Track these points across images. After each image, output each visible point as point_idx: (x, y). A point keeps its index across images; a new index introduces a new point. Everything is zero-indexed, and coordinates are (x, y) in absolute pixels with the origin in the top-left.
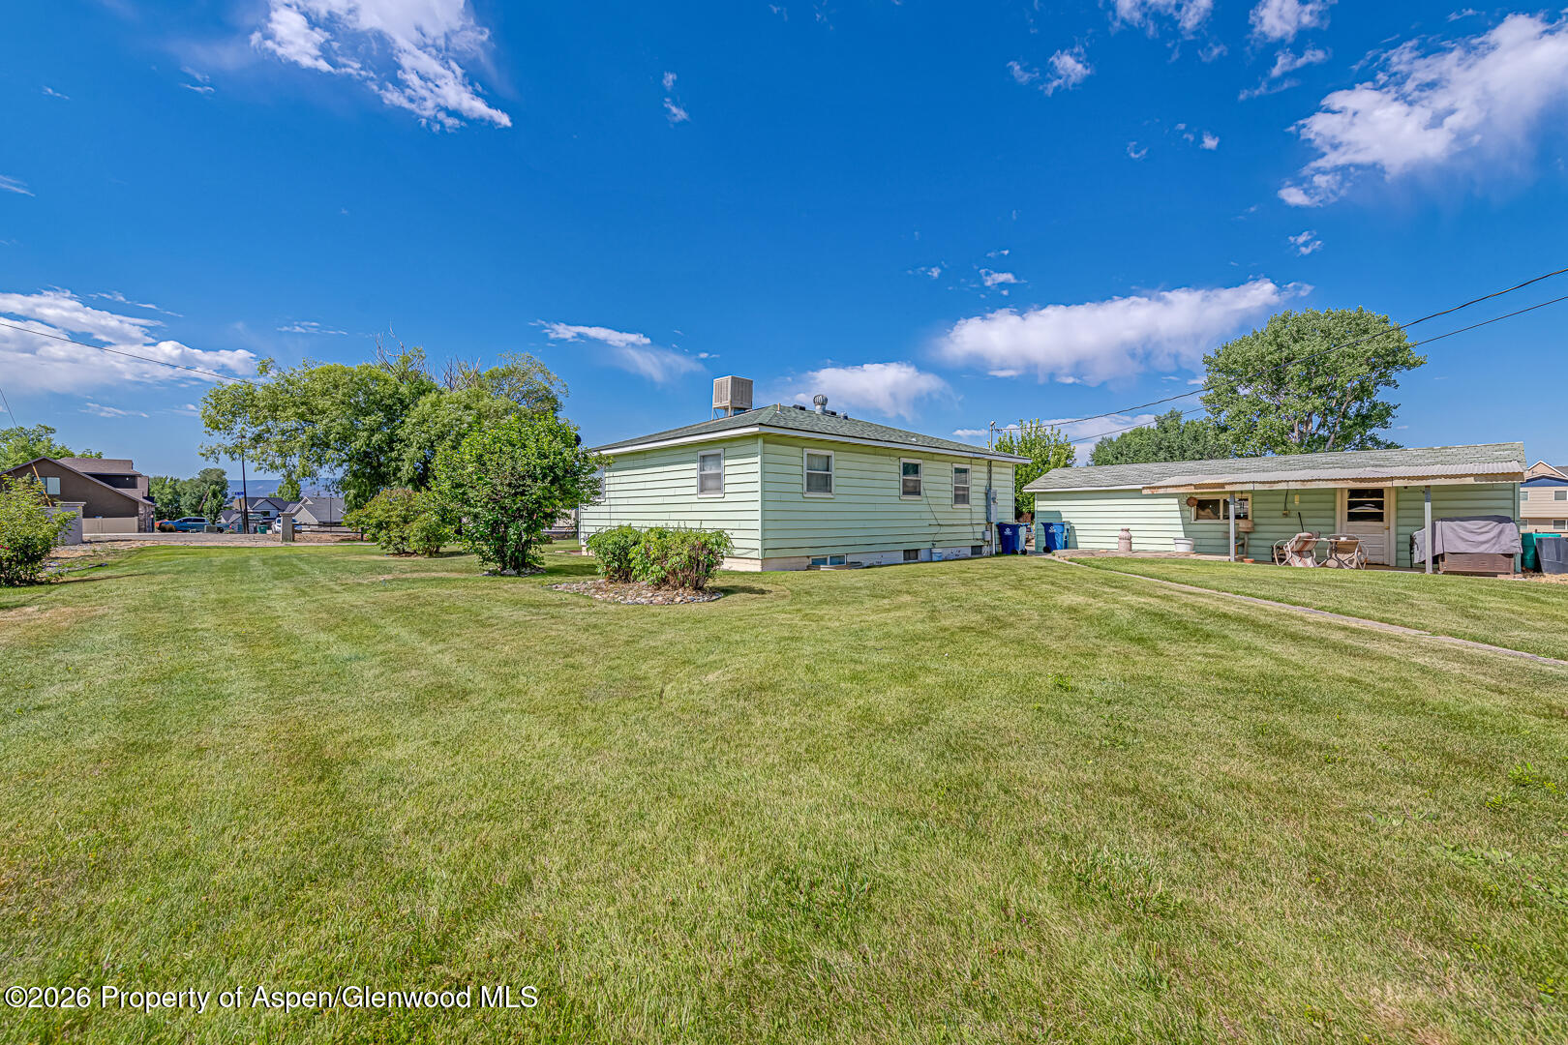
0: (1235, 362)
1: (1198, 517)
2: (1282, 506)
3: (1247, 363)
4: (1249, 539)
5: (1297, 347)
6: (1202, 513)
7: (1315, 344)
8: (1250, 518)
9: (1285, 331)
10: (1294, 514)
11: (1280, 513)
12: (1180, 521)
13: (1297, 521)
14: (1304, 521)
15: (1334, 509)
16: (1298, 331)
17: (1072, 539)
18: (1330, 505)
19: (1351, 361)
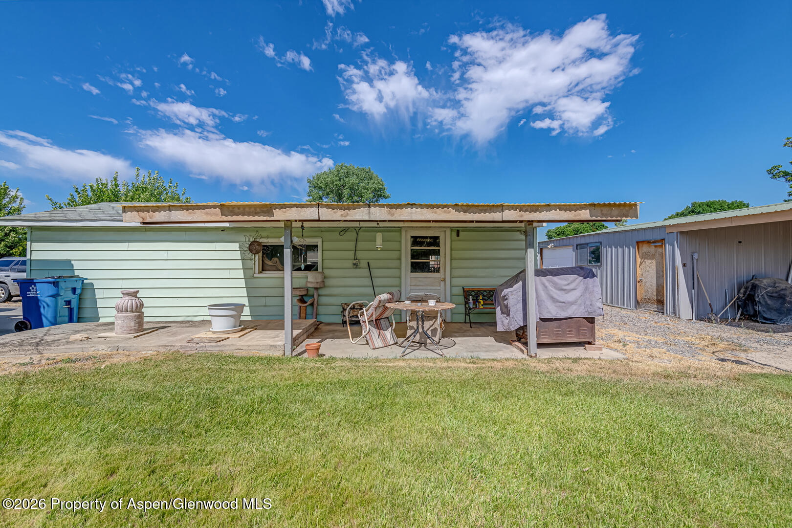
0: (321, 182)
1: (263, 269)
2: (351, 254)
3: (326, 184)
4: (319, 295)
5: (347, 180)
6: (268, 262)
7: (353, 179)
8: (320, 270)
9: (342, 171)
10: (364, 264)
11: (349, 264)
12: (241, 273)
13: (366, 272)
14: (375, 272)
15: (400, 259)
16: (347, 173)
17: (87, 304)
18: (395, 254)
19: (367, 191)
